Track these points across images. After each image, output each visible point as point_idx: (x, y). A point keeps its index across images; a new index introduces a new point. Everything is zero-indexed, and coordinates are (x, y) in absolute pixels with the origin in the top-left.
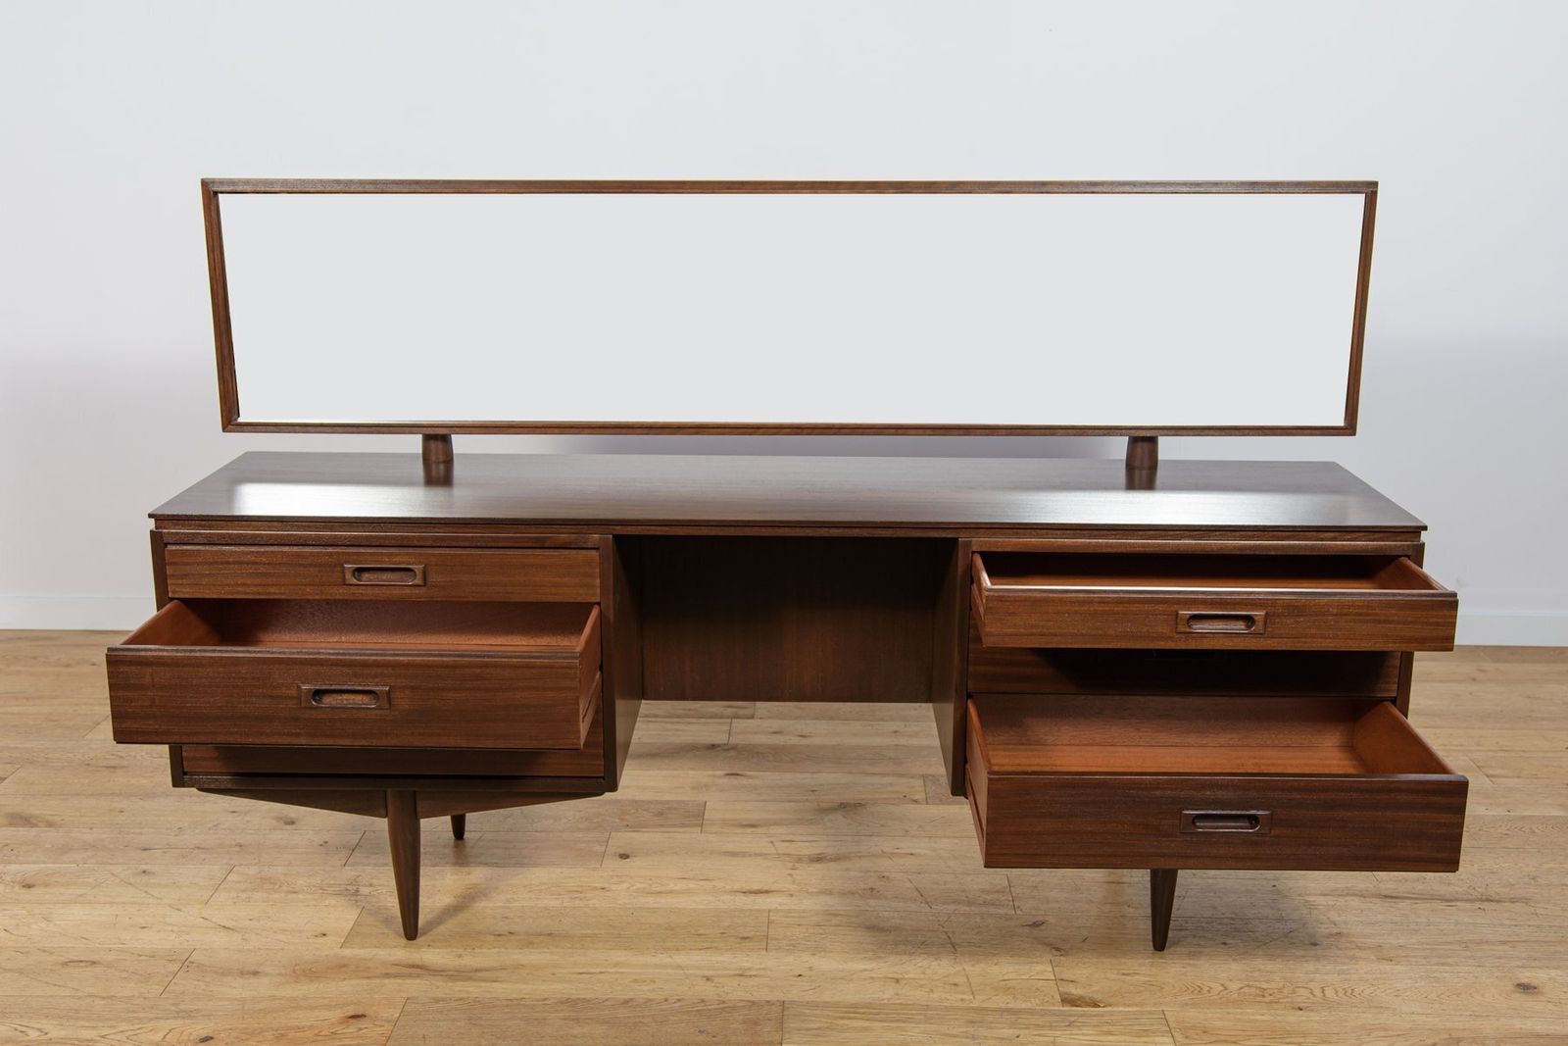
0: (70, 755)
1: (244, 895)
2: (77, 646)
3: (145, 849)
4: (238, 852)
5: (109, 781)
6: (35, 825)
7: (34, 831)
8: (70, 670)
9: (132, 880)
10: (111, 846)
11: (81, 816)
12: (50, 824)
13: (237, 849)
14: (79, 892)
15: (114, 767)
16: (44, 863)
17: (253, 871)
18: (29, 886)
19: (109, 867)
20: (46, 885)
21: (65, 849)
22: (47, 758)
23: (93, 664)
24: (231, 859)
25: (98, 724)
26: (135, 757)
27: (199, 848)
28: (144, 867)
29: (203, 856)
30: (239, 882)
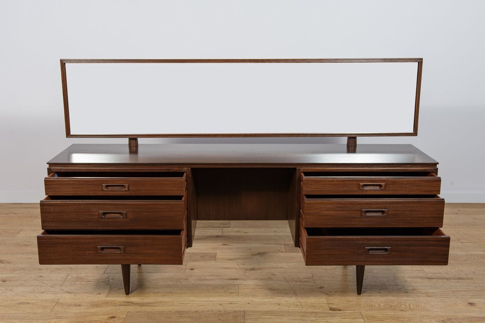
0: (12, 242)
1: (73, 283)
2: (10, 208)
3: (40, 270)
4: (70, 270)
5: (26, 249)
6: (4, 263)
7: (3, 265)
8: (7, 215)
9: (37, 279)
10: (29, 269)
11: (18, 260)
12: (8, 263)
13: (69, 269)
14: (21, 283)
15: (27, 245)
16: (8, 274)
17: (75, 275)
18: (5, 281)
19: (29, 275)
20: (10, 281)
21: (14, 270)
22: (5, 243)
23: (16, 214)
24: (68, 272)
25: (20, 232)
26: (33, 242)
27: (57, 269)
28: (41, 275)
29: (59, 271)
30: (71, 279)
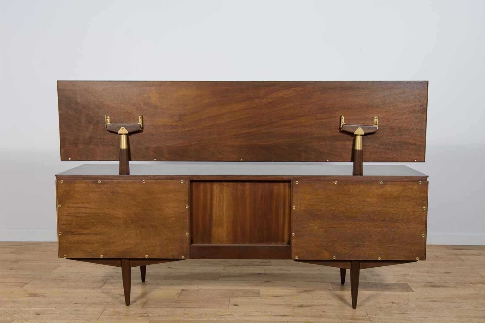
0: (48, 277)
1: (110, 317)
2: (47, 246)
3: (75, 304)
4: (107, 304)
5: (62, 284)
6: (38, 297)
7: (38, 298)
8: (45, 253)
9: (72, 313)
10: (64, 303)
11: (54, 294)
12: (44, 296)
13: (106, 303)
14: (55, 316)
15: (63, 280)
16: (43, 308)
17: (112, 310)
18: (38, 314)
19: (64, 309)
20: (44, 314)
21: (50, 304)
22: (41, 277)
23: (53, 251)
24: (105, 306)
25: (56, 268)
26: (69, 277)
27: (93, 303)
28: (76, 309)
29: (95, 306)
30: (108, 313)
